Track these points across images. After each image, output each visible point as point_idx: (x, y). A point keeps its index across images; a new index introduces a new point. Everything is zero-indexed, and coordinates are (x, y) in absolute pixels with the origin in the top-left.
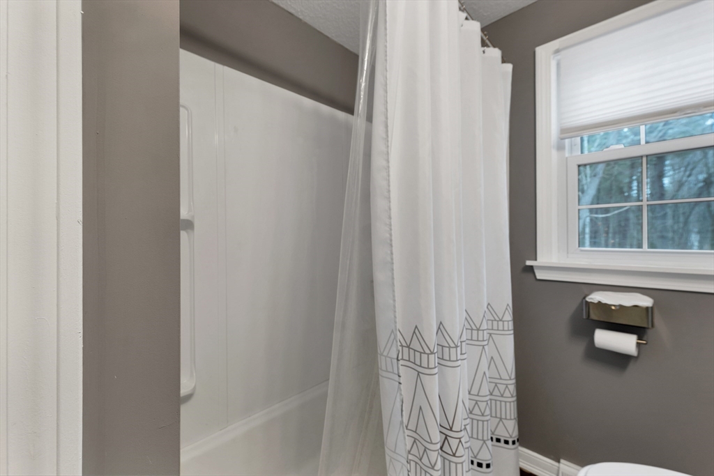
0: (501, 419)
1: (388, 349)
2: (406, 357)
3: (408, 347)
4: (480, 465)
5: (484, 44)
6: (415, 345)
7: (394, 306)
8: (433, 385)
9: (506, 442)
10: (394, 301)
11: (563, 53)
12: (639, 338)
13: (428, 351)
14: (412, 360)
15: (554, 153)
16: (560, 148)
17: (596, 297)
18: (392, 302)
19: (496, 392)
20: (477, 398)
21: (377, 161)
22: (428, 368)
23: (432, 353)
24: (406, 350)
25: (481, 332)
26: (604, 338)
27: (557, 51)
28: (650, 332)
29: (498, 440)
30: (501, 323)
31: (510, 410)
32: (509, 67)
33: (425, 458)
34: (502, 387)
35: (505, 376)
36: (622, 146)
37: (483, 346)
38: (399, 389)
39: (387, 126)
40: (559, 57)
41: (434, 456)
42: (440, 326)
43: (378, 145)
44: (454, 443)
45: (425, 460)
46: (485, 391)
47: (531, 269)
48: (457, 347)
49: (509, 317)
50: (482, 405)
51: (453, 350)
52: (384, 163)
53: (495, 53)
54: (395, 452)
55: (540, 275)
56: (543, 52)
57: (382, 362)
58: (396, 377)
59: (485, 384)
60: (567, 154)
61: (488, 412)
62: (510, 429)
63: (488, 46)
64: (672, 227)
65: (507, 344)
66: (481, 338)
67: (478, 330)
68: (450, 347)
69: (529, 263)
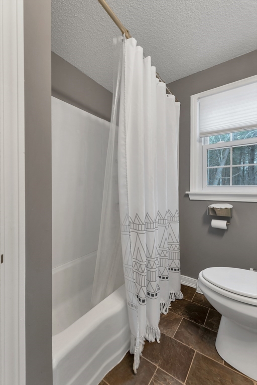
0: (173, 260)
1: (124, 222)
2: (132, 228)
3: (133, 223)
4: (164, 278)
5: (167, 92)
6: (136, 222)
7: (128, 203)
8: (143, 237)
9: (175, 270)
10: (128, 201)
11: (201, 99)
12: (227, 222)
13: (141, 224)
14: (135, 228)
15: (198, 143)
16: (200, 141)
17: (212, 206)
18: (127, 202)
19: (172, 249)
20: (163, 249)
21: (121, 142)
22: (142, 231)
23: (143, 224)
24: (132, 224)
25: (165, 220)
27: (199, 98)
28: (231, 219)
29: (172, 269)
30: (174, 218)
31: (177, 255)
32: (179, 104)
33: (140, 269)
34: (174, 246)
35: (175, 241)
36: (224, 142)
37: (166, 226)
38: (130, 237)
39: (125, 127)
40: (200, 101)
41: (143, 267)
42: (147, 214)
43: (121, 135)
44: (152, 263)
45: (140, 270)
46: (166, 246)
47: (188, 195)
48: (154, 223)
49: (177, 215)
50: (165, 252)
51: (152, 224)
52: (124, 143)
53: (172, 97)
54: (127, 265)
55: (191, 198)
56: (194, 98)
57: (122, 228)
58: (128, 233)
59: (166, 244)
60: (203, 145)
61: (167, 255)
62: (177, 264)
63: (170, 94)
65: (176, 227)
66: (164, 223)
67: (164, 219)
68: (151, 223)
69: (187, 192)
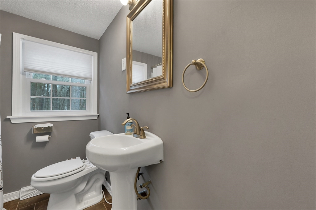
11: (25, 41)
12: (49, 136)
17: (37, 126)
26: (39, 139)
27: (23, 39)
28: (52, 133)
40: (23, 41)
47: (9, 119)
55: (13, 121)
56: (17, 36)
60: (26, 77)
64: (59, 103)
69: (8, 117)
